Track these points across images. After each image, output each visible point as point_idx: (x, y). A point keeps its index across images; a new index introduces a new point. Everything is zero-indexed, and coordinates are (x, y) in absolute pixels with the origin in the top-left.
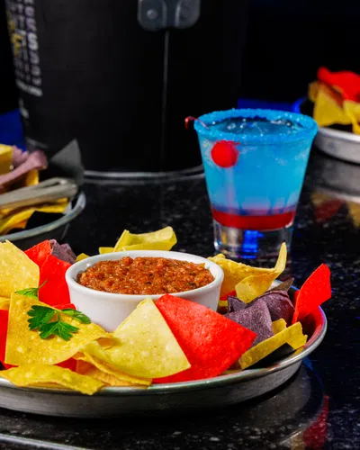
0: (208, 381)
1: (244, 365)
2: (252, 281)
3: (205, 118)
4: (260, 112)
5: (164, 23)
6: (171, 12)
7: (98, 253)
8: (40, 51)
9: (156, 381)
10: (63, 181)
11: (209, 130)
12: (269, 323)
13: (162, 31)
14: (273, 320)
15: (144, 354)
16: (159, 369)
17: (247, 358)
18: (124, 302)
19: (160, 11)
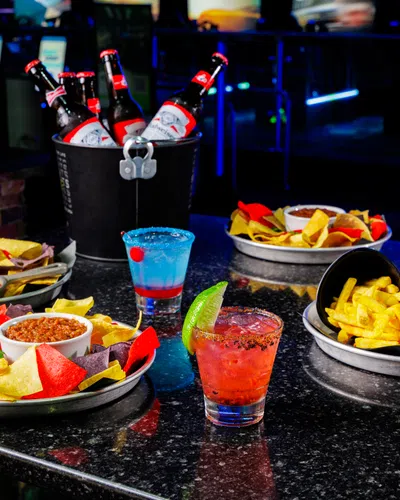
0: (52, 399)
1: (82, 389)
2: (116, 334)
3: (132, 232)
4: (167, 229)
5: (135, 176)
6: (139, 169)
7: (44, 311)
8: (70, 189)
9: (24, 398)
10: (60, 265)
11: (131, 240)
12: (107, 362)
13: (134, 181)
14: (110, 361)
15: (19, 380)
16: (24, 390)
17: (85, 385)
18: (21, 346)
19: (132, 168)
